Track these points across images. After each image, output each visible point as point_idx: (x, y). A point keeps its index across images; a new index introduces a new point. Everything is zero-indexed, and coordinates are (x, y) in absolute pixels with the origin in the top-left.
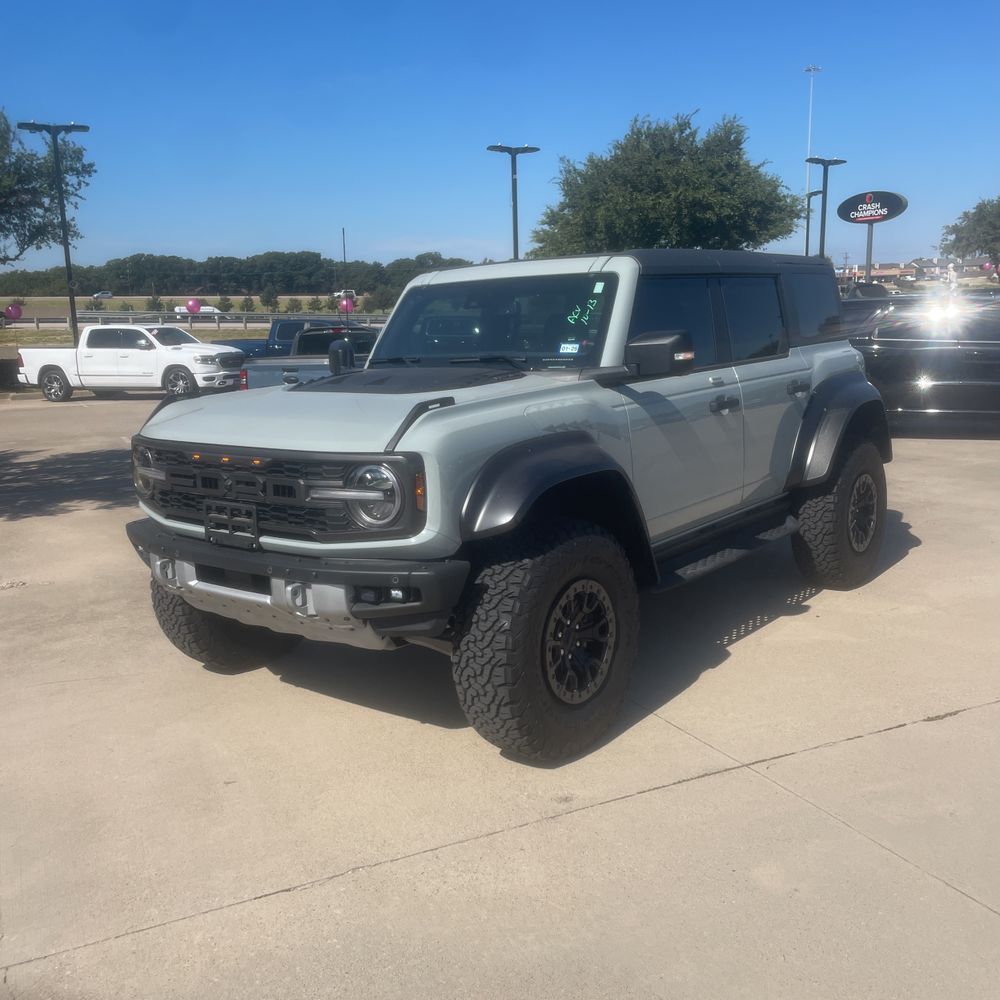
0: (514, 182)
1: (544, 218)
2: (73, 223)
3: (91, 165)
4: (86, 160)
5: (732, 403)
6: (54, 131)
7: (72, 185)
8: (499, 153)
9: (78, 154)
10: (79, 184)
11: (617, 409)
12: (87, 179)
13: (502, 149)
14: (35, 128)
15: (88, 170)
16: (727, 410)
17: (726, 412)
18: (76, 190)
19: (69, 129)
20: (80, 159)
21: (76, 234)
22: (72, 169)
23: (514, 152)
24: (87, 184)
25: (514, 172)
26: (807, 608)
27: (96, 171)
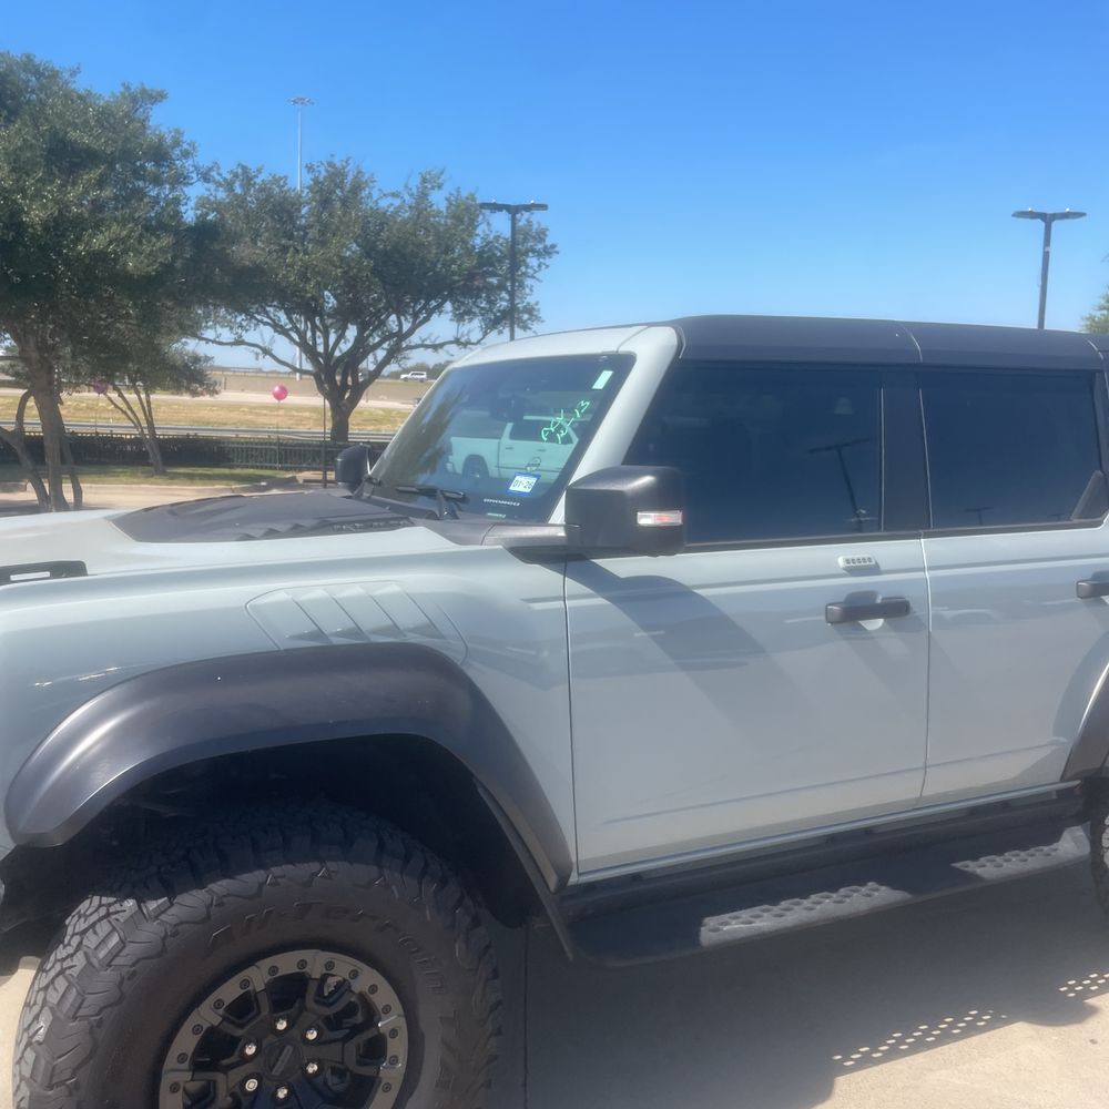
0: (1046, 256)
1: (1103, 302)
2: (536, 307)
3: (553, 246)
4: (548, 242)
5: (896, 609)
6: (513, 211)
7: (532, 267)
8: (1029, 220)
9: (541, 235)
10: (539, 266)
11: (538, 606)
12: (548, 261)
13: (1033, 215)
14: (496, 207)
15: (548, 251)
16: (880, 622)
17: (876, 624)
18: (536, 272)
19: (528, 208)
20: (542, 240)
21: (538, 319)
22: (533, 251)
23: (1048, 219)
24: (547, 266)
25: (1047, 242)
26: (1093, 1011)
27: (558, 253)
